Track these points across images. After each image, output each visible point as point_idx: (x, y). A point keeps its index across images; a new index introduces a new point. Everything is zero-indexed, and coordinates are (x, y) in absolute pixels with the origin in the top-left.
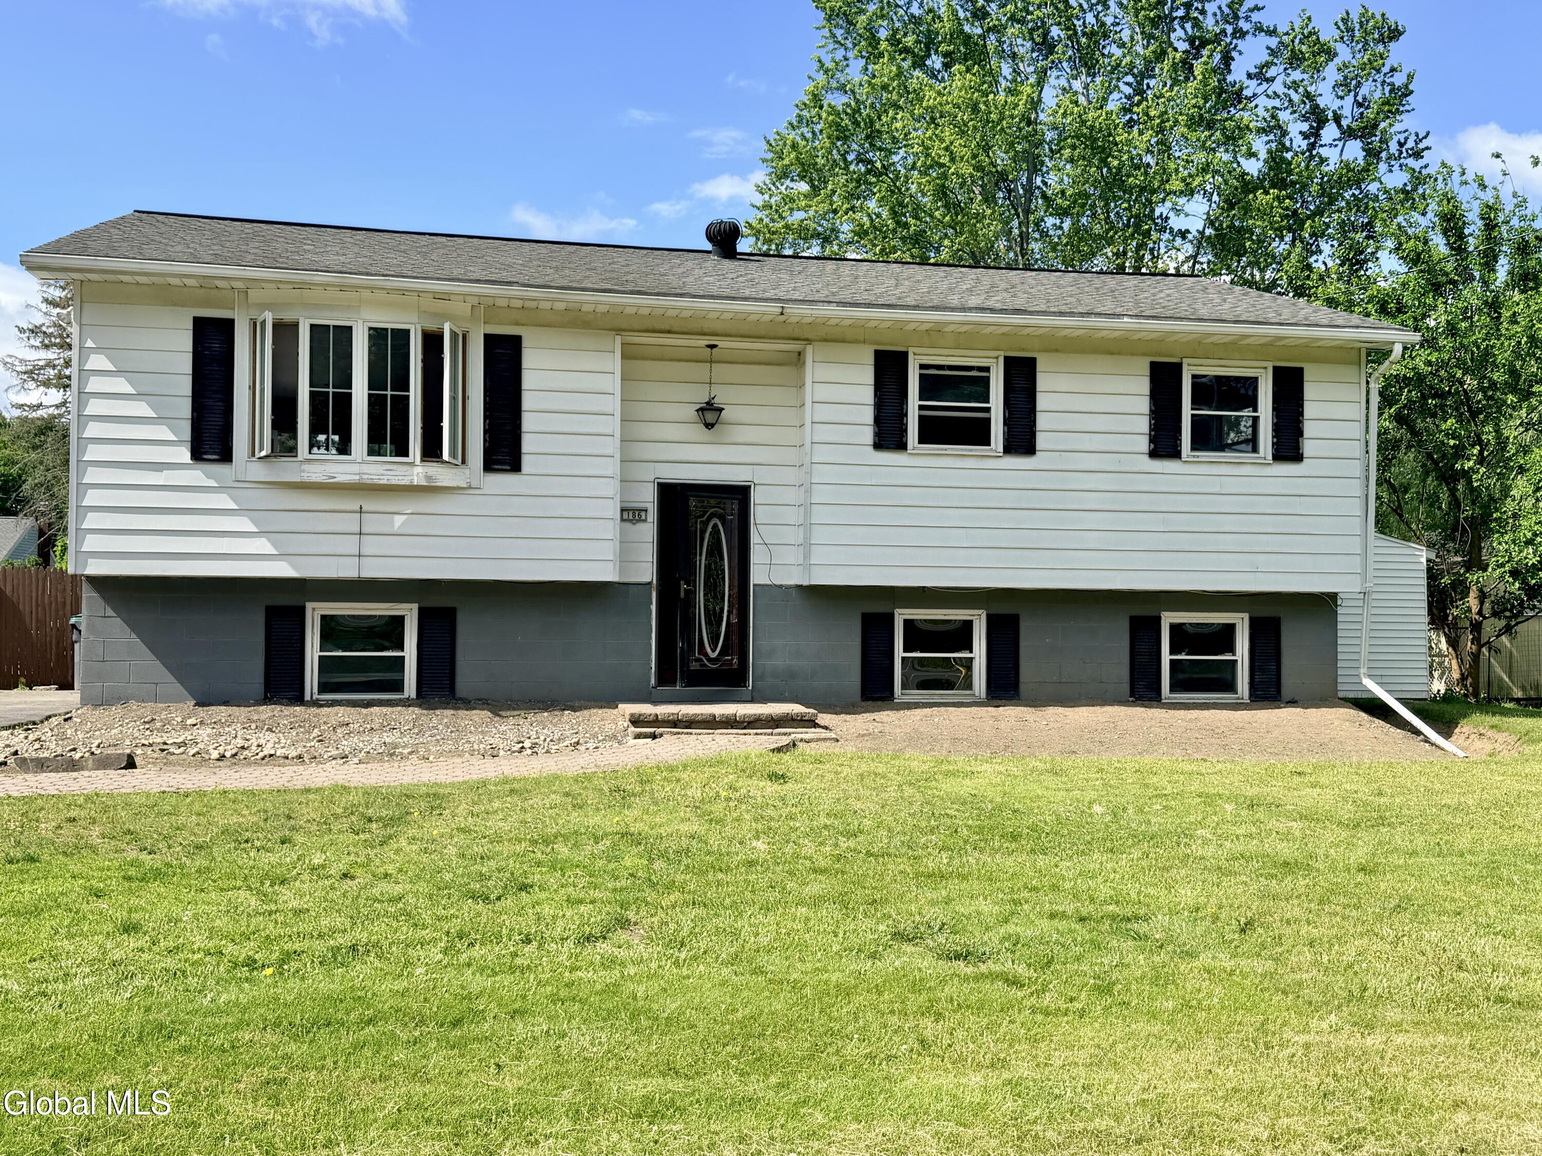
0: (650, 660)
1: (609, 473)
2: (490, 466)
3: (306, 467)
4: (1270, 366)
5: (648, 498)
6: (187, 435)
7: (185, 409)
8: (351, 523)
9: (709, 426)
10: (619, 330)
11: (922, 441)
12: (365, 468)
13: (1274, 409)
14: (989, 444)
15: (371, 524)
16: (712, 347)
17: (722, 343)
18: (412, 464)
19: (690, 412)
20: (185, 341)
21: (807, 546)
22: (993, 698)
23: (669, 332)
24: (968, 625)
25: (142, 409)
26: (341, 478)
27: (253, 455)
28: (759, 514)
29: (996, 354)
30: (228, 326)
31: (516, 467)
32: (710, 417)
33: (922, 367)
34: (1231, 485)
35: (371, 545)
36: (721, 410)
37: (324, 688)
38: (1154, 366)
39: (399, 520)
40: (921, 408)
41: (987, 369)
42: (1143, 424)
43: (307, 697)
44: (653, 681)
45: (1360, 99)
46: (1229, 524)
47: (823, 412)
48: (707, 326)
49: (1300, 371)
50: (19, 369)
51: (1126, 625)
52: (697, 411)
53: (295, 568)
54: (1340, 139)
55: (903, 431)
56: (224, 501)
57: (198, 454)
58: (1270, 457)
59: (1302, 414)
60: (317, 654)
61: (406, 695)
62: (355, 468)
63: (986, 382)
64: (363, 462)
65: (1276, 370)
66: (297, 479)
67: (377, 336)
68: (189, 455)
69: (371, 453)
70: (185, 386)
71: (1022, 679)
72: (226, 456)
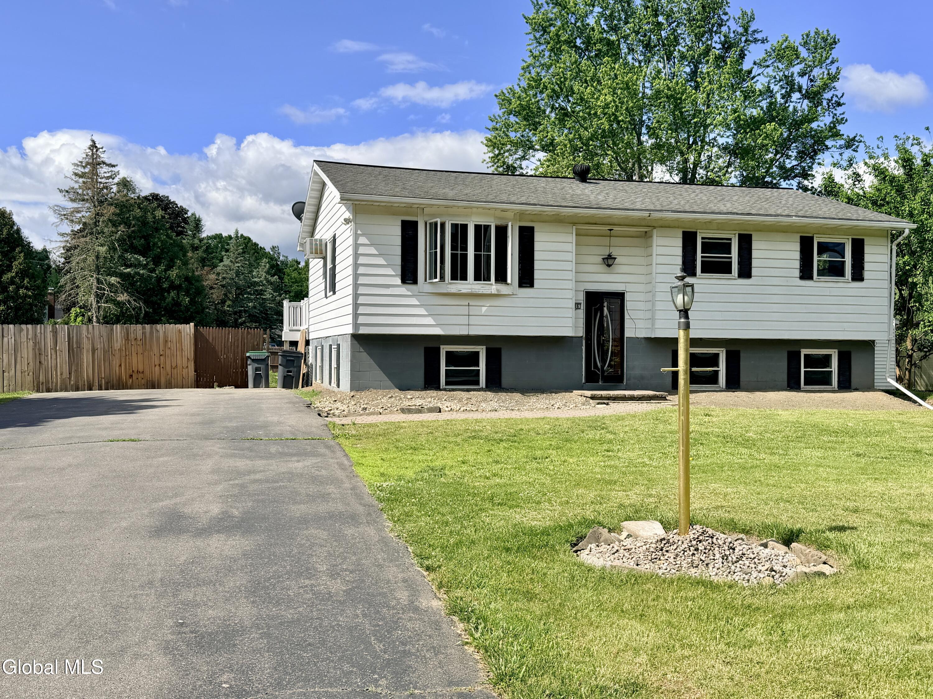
0: (582, 371)
1: (570, 287)
2: (521, 285)
3: (449, 286)
4: (850, 238)
5: (581, 298)
6: (399, 272)
7: (398, 260)
8: (465, 310)
9: (609, 266)
10: (574, 224)
11: (703, 272)
12: (474, 287)
13: (852, 257)
14: (731, 273)
15: (473, 311)
16: (610, 230)
17: (616, 228)
18: (491, 284)
19: (599, 259)
20: (398, 231)
21: (652, 319)
22: (729, 388)
23: (595, 224)
24: (717, 355)
25: (381, 261)
26: (464, 291)
27: (426, 281)
28: (628, 305)
29: (735, 232)
30: (415, 223)
31: (532, 285)
32: (610, 262)
33: (703, 238)
34: (835, 292)
35: (473, 320)
36: (615, 258)
37: (447, 383)
38: (802, 238)
39: (484, 309)
40: (702, 257)
41: (730, 239)
42: (797, 264)
43: (441, 387)
44: (584, 381)
45: (811, 77)
46: (833, 309)
47: (661, 260)
48: (611, 221)
49: (863, 240)
50: (62, 213)
51: (786, 355)
52: (603, 259)
53: (443, 330)
54: (800, 99)
55: (695, 267)
56: (414, 301)
57: (404, 281)
58: (850, 279)
59: (863, 260)
60: (445, 368)
61: (481, 387)
62: (469, 287)
63: (729, 245)
64: (473, 284)
65: (853, 240)
66: (446, 292)
67: (478, 228)
68: (400, 281)
69: (475, 280)
70: (398, 251)
71: (741, 379)
72: (415, 282)
